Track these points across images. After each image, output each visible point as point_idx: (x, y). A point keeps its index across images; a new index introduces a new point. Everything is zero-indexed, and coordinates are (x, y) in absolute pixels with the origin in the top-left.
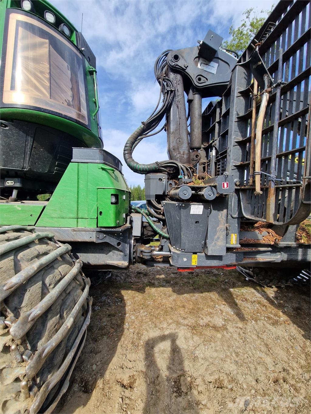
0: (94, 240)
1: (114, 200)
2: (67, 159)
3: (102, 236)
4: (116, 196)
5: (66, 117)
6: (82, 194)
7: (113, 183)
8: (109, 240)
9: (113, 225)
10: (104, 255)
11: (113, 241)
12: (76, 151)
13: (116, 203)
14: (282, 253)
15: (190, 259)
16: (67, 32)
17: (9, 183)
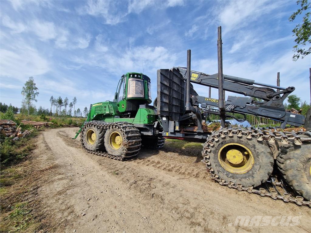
0: (143, 127)
1: (148, 117)
2: (138, 107)
3: (145, 126)
4: (149, 116)
5: (138, 97)
6: (141, 116)
7: (148, 113)
8: (147, 127)
9: (147, 123)
10: (147, 133)
11: (148, 128)
12: (140, 105)
13: (149, 118)
14: (202, 136)
15: (166, 134)
16: (139, 76)
17: (129, 113)
